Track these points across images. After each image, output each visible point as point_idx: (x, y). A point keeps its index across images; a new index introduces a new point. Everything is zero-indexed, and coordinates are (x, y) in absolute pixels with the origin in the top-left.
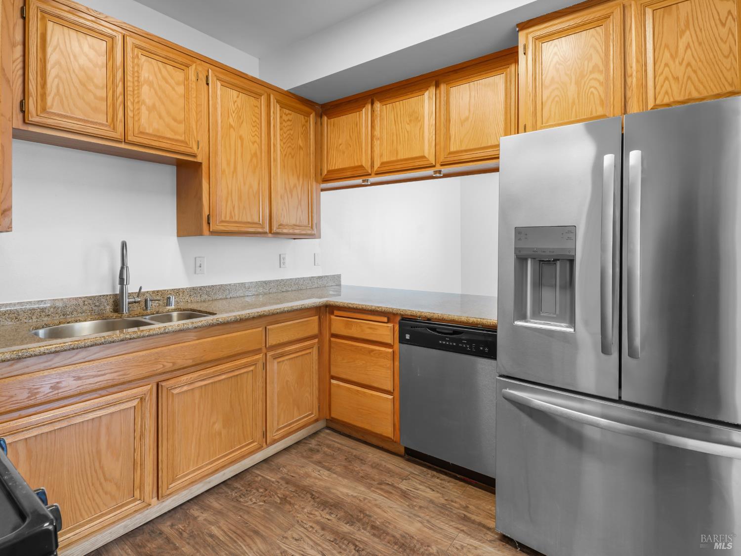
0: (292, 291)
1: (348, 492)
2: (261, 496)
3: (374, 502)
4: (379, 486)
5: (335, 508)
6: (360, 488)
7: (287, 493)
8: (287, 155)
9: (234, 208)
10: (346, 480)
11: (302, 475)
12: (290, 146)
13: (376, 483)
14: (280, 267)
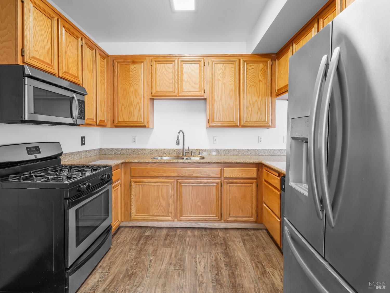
0: (266, 155)
1: (241, 256)
2: (211, 238)
3: (245, 266)
4: (257, 263)
5: (228, 257)
6: (247, 258)
7: (219, 243)
8: (251, 86)
9: (220, 115)
10: (246, 252)
11: (232, 240)
12: (253, 81)
13: (257, 261)
14: (258, 143)
